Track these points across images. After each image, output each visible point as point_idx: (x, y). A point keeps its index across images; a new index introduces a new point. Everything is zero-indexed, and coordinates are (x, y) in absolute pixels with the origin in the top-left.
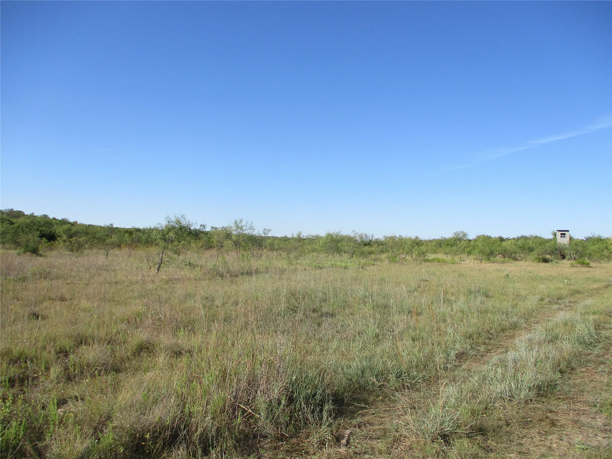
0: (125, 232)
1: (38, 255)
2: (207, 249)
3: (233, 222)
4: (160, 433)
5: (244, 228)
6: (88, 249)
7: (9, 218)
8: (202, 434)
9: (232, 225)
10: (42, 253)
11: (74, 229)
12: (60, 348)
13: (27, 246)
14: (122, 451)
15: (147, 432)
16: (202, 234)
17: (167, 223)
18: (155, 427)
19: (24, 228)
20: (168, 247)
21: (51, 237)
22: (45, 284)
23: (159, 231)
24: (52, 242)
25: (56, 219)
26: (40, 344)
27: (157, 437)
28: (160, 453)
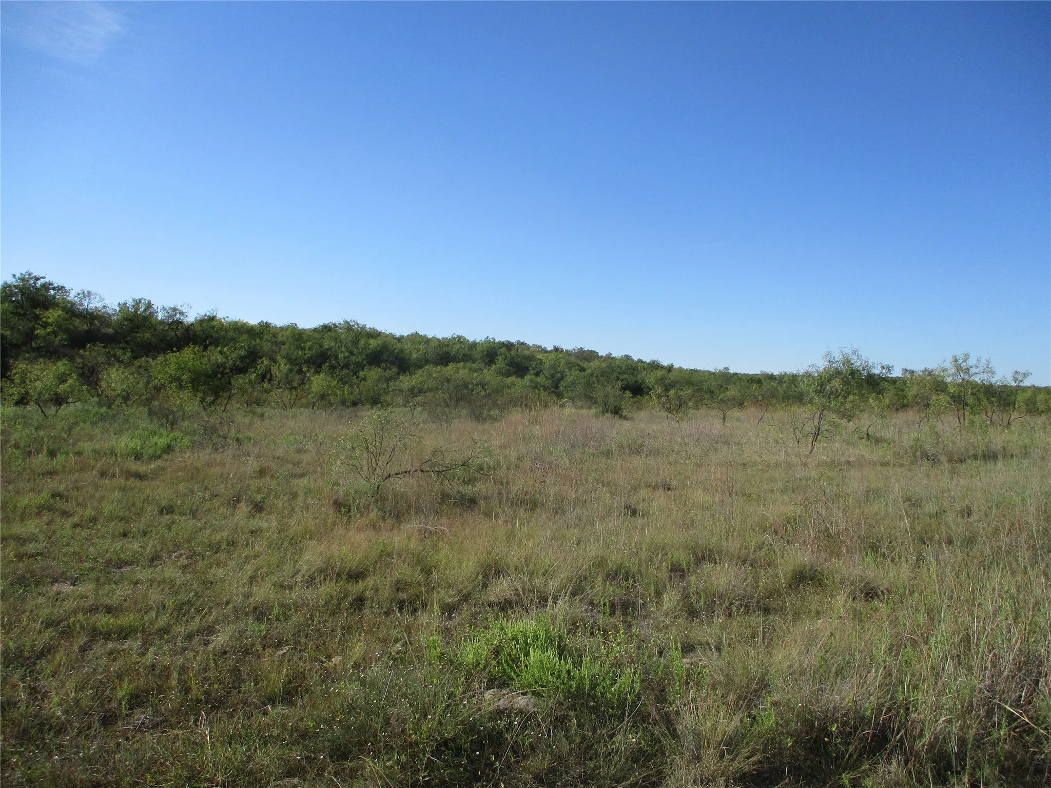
0: (748, 380)
1: (621, 417)
2: (897, 410)
3: (950, 359)
4: (856, 728)
5: (973, 371)
6: (693, 408)
7: (577, 361)
8: (932, 745)
9: (948, 365)
10: (626, 414)
11: (672, 376)
12: (672, 564)
13: (606, 404)
14: (789, 745)
15: (833, 723)
16: (886, 383)
17: (826, 364)
18: (845, 714)
19: (599, 375)
20: (829, 406)
21: (638, 390)
22: (638, 462)
23: (813, 377)
24: (638, 397)
25: (642, 362)
26: (644, 555)
27: (850, 733)
28: (855, 761)
